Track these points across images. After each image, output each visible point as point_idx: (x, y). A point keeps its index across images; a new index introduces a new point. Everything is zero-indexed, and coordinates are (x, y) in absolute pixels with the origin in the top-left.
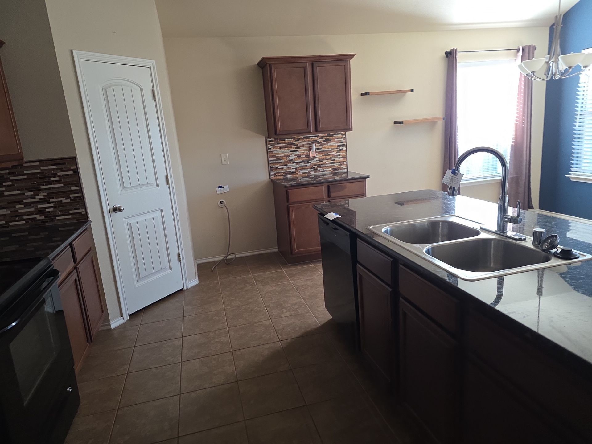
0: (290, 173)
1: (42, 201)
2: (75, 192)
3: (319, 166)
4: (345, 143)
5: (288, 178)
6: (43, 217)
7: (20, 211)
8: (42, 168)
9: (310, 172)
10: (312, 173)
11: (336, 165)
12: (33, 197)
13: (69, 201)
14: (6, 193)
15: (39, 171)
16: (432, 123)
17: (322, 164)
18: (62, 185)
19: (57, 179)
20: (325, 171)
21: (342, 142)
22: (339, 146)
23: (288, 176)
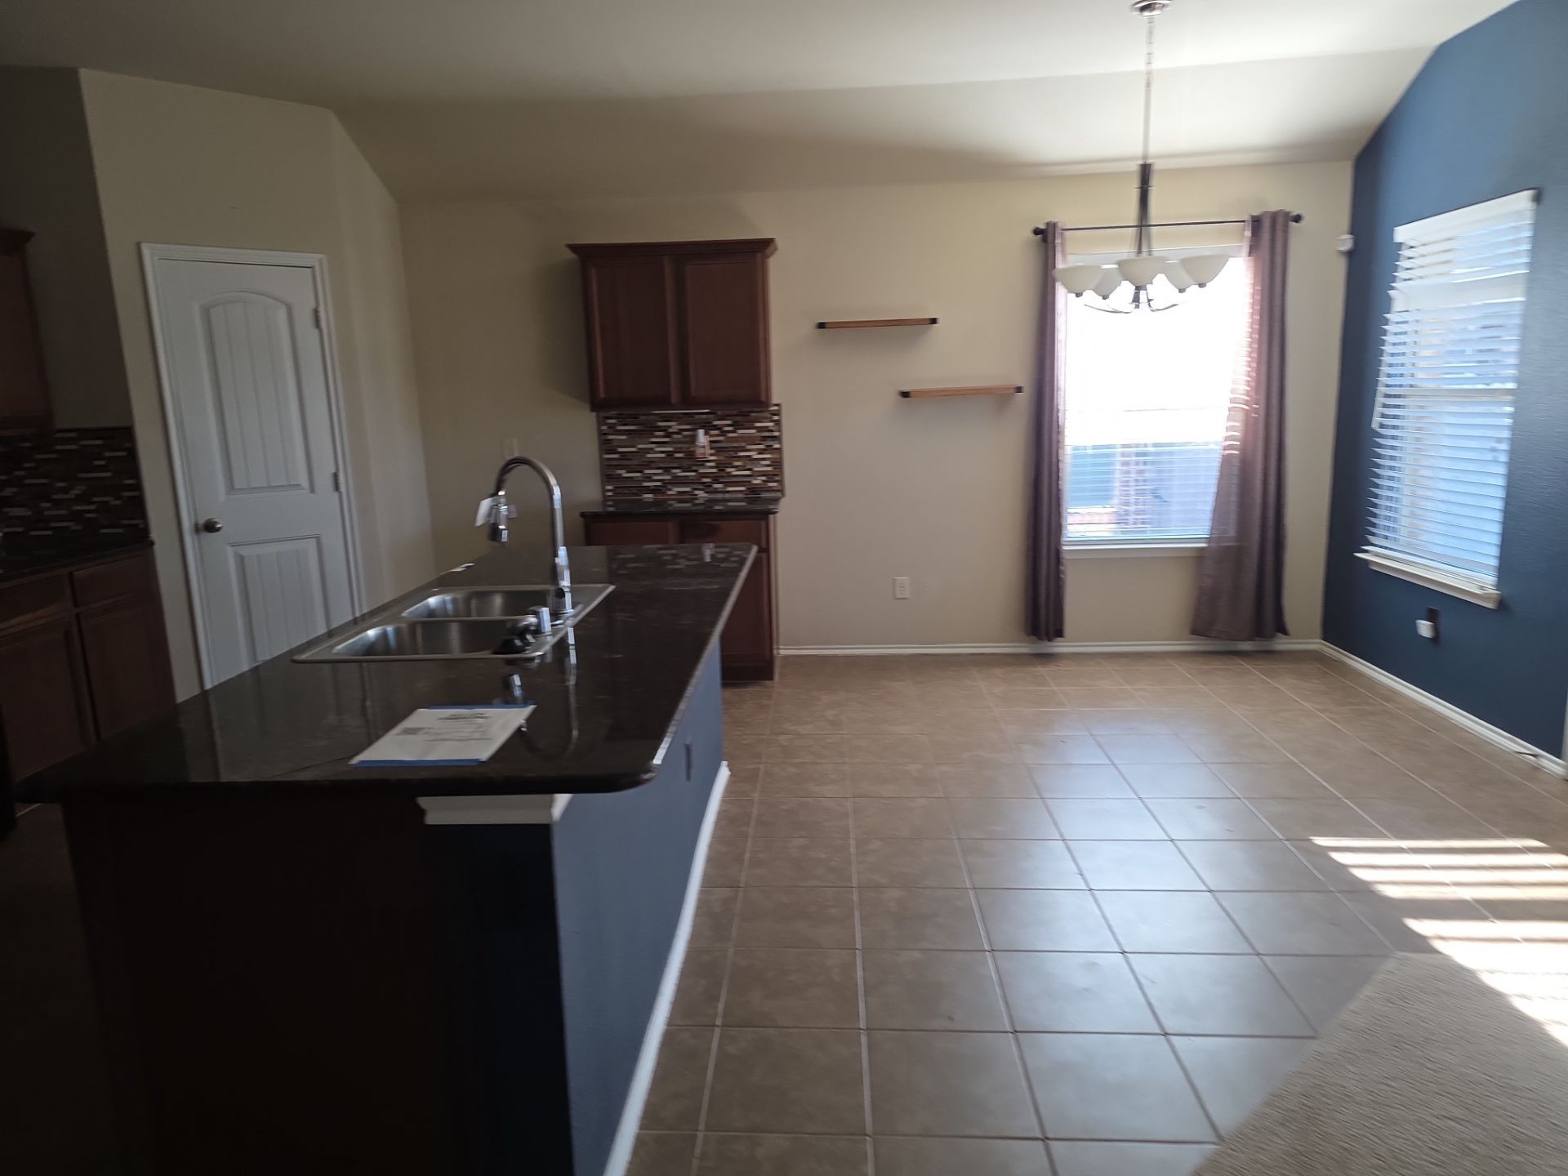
0: (649, 490)
1: (78, 499)
2: (129, 488)
3: (716, 480)
4: (776, 434)
5: (646, 500)
6: (79, 527)
7: (46, 513)
8: (83, 443)
9: (697, 492)
10: (701, 494)
11: (757, 481)
12: (66, 490)
13: (118, 502)
14: (28, 481)
15: (74, 447)
16: (1000, 397)
17: (722, 477)
18: (109, 474)
19: (102, 463)
20: (728, 492)
21: (772, 431)
22: (765, 438)
23: (646, 496)
